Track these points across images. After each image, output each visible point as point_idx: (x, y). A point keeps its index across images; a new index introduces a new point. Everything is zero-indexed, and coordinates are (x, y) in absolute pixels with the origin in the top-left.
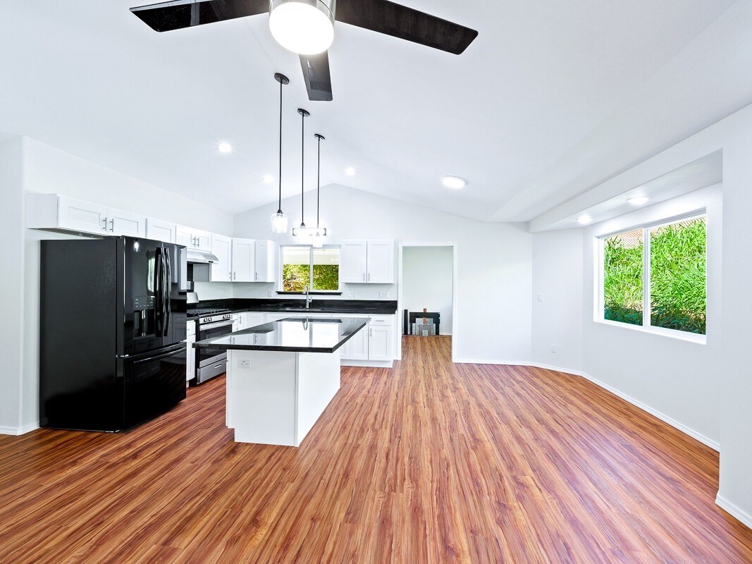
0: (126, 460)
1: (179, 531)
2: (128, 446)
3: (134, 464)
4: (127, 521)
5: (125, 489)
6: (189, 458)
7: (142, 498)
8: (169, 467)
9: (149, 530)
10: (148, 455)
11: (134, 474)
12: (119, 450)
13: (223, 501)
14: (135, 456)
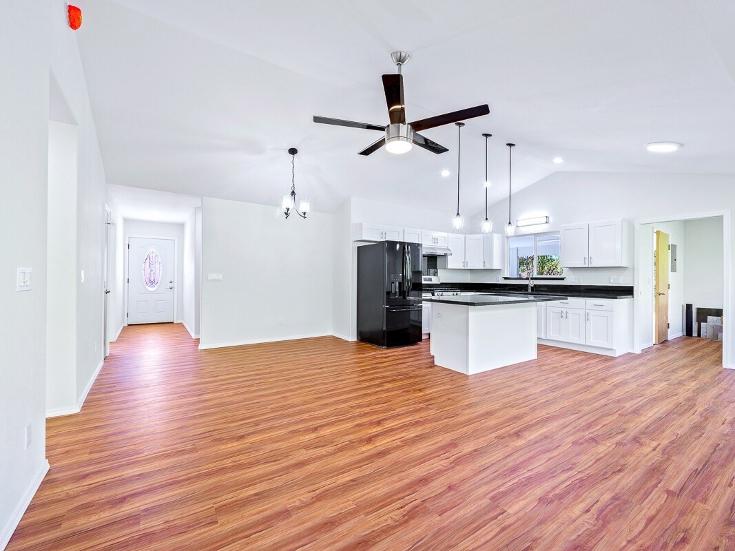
0: (382, 358)
1: (389, 382)
2: (385, 354)
3: (384, 360)
4: (372, 374)
5: (377, 365)
6: (408, 364)
7: (382, 370)
8: (397, 364)
9: (378, 378)
10: (391, 358)
11: (382, 363)
12: (382, 354)
13: (412, 380)
14: (386, 358)
